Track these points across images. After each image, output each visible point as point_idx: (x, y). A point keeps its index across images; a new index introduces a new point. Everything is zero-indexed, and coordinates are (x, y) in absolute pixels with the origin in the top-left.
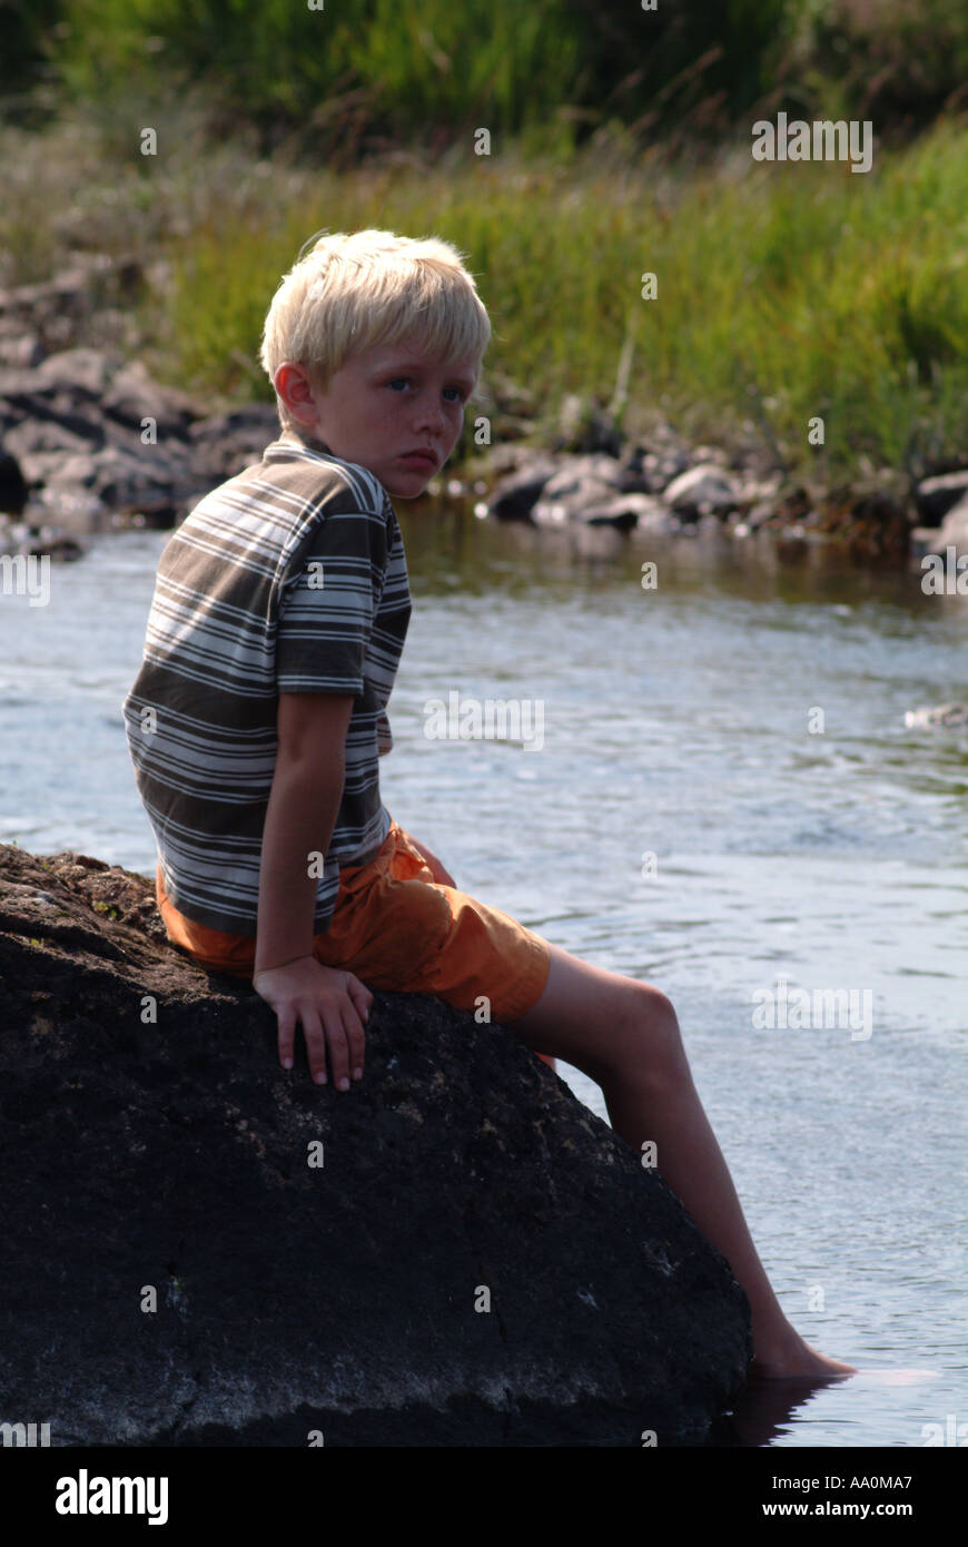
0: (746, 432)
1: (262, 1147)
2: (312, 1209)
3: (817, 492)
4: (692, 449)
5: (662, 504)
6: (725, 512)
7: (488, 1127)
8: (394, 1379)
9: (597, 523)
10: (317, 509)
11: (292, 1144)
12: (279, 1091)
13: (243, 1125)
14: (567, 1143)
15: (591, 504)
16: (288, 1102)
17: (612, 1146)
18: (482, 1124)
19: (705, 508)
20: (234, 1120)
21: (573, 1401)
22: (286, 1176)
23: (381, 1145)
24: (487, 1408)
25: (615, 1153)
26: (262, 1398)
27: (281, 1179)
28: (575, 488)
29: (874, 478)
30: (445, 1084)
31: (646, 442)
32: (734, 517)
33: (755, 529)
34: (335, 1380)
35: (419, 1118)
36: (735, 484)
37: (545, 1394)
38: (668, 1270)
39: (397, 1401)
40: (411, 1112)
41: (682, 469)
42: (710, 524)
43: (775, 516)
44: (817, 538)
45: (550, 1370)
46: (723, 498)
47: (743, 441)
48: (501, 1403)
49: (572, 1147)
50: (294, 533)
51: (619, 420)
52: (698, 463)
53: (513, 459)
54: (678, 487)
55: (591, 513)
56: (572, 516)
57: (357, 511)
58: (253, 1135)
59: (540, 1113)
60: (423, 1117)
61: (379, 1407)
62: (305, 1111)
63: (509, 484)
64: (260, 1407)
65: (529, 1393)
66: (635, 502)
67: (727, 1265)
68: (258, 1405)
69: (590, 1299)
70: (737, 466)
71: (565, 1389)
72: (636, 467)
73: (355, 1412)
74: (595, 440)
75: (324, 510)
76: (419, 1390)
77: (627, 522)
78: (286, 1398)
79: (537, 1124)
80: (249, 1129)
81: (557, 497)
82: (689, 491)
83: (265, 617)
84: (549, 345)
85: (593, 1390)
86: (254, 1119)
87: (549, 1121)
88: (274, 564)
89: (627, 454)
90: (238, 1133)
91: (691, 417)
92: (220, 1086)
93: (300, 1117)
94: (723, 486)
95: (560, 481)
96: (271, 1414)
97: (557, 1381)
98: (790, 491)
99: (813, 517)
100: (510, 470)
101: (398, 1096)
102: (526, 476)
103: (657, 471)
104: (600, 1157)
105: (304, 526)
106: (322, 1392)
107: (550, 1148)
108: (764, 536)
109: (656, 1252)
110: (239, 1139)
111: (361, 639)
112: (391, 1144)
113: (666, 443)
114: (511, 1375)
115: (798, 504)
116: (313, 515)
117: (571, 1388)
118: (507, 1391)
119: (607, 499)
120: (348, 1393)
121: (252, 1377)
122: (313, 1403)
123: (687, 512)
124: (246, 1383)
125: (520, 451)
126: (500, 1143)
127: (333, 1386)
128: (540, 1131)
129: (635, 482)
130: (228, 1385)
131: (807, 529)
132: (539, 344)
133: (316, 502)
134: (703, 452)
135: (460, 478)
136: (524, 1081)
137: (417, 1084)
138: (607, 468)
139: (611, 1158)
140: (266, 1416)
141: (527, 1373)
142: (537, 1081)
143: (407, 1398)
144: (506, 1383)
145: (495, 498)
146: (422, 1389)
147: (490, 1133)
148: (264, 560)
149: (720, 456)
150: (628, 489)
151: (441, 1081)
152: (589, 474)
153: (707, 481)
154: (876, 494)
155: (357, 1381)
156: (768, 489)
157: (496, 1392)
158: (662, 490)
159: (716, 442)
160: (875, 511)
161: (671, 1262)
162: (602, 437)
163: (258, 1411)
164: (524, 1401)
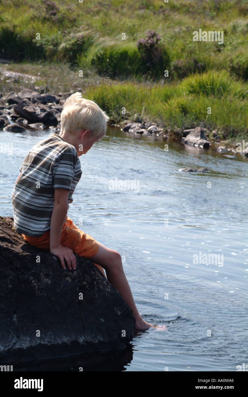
0: (159, 121)
1: (37, 286)
2: (46, 300)
3: (169, 130)
4: (152, 123)
5: (147, 130)
6: (156, 132)
7: (85, 283)
8: (60, 338)
9: (138, 133)
10: (63, 151)
11: (43, 286)
12: (42, 274)
13: (33, 281)
14: (101, 286)
15: (137, 130)
16: (44, 276)
17: (110, 287)
18: (83, 282)
19: (153, 131)
20: (32, 280)
21: (97, 342)
22: (41, 293)
23: (62, 286)
24: (79, 343)
25: (110, 288)
26: (31, 341)
27: (40, 294)
28: (135, 127)
29: (177, 129)
30: (77, 273)
31: (145, 121)
32: (157, 133)
33: (160, 135)
34: (47, 338)
35: (70, 281)
36: (158, 128)
37: (91, 340)
38: (119, 313)
39: (60, 342)
40: (69, 279)
41: (150, 126)
42: (154, 133)
43: (163, 133)
44: (168, 137)
45: (93, 335)
46: (156, 130)
47: (159, 122)
48: (82, 342)
49: (102, 287)
50: (57, 155)
51: (142, 118)
52: (153, 125)
53: (127, 122)
54: (149, 128)
55: (137, 131)
56: (134, 131)
57: (71, 152)
58: (35, 284)
59: (96, 280)
60: (71, 281)
61: (56, 344)
62: (47, 279)
63: (126, 126)
64: (31, 344)
65: (88, 340)
66: (143, 130)
67: (132, 311)
68: (30, 343)
69: (103, 320)
70: (158, 126)
71: (96, 339)
72: (144, 125)
73: (51, 345)
74: (138, 121)
75: (65, 151)
76: (65, 340)
77: (142, 133)
78: (36, 342)
79: (95, 282)
80: (34, 282)
81: (132, 128)
82: (151, 129)
83: (49, 171)
84: (133, 106)
85: (102, 339)
86: (36, 280)
87: (97, 282)
88: (52, 160)
89: (143, 123)
90: (32, 283)
91: (152, 118)
92: (29, 273)
93: (46, 280)
94: (156, 128)
95: (133, 126)
96: (33, 345)
97: (94, 337)
98: (165, 130)
99: (168, 134)
100: (126, 124)
101: (67, 276)
102: (128, 125)
103: (147, 126)
104: (107, 289)
105: (60, 154)
106: (44, 340)
107: (97, 287)
108: (161, 136)
109: (117, 310)
110: (32, 285)
111: (71, 179)
112: (64, 286)
113: (148, 121)
114: (85, 336)
115: (166, 132)
116: (62, 152)
117: (97, 339)
118: (83, 340)
119: (139, 129)
120: (50, 340)
121: (29, 337)
122: (42, 343)
123: (150, 132)
124: (28, 338)
125: (128, 121)
126: (87, 286)
127: (47, 339)
128: (95, 284)
129: (143, 127)
130: (24, 339)
131: (167, 136)
132: (132, 106)
133: (63, 149)
134: (153, 123)
135: (119, 124)
136: (93, 273)
137: (71, 274)
138: (140, 125)
139: (109, 290)
140: (31, 346)
141: (88, 336)
142: (96, 273)
143: (62, 342)
144: (83, 338)
145: (124, 128)
146: (66, 339)
147: (85, 284)
148: (50, 159)
149: (156, 124)
150: (142, 128)
151: (76, 273)
152: (137, 125)
153: (153, 127)
154: (177, 131)
155: (52, 338)
156: (162, 129)
157: (81, 340)
158: (147, 128)
159: (156, 122)
160: (177, 134)
161: (120, 312)
162: (139, 120)
163: (30, 344)
164: (87, 342)
